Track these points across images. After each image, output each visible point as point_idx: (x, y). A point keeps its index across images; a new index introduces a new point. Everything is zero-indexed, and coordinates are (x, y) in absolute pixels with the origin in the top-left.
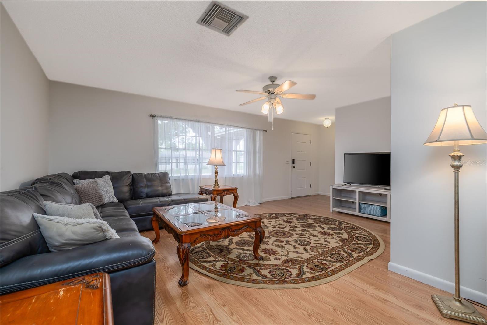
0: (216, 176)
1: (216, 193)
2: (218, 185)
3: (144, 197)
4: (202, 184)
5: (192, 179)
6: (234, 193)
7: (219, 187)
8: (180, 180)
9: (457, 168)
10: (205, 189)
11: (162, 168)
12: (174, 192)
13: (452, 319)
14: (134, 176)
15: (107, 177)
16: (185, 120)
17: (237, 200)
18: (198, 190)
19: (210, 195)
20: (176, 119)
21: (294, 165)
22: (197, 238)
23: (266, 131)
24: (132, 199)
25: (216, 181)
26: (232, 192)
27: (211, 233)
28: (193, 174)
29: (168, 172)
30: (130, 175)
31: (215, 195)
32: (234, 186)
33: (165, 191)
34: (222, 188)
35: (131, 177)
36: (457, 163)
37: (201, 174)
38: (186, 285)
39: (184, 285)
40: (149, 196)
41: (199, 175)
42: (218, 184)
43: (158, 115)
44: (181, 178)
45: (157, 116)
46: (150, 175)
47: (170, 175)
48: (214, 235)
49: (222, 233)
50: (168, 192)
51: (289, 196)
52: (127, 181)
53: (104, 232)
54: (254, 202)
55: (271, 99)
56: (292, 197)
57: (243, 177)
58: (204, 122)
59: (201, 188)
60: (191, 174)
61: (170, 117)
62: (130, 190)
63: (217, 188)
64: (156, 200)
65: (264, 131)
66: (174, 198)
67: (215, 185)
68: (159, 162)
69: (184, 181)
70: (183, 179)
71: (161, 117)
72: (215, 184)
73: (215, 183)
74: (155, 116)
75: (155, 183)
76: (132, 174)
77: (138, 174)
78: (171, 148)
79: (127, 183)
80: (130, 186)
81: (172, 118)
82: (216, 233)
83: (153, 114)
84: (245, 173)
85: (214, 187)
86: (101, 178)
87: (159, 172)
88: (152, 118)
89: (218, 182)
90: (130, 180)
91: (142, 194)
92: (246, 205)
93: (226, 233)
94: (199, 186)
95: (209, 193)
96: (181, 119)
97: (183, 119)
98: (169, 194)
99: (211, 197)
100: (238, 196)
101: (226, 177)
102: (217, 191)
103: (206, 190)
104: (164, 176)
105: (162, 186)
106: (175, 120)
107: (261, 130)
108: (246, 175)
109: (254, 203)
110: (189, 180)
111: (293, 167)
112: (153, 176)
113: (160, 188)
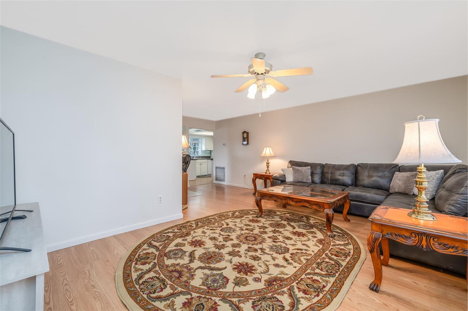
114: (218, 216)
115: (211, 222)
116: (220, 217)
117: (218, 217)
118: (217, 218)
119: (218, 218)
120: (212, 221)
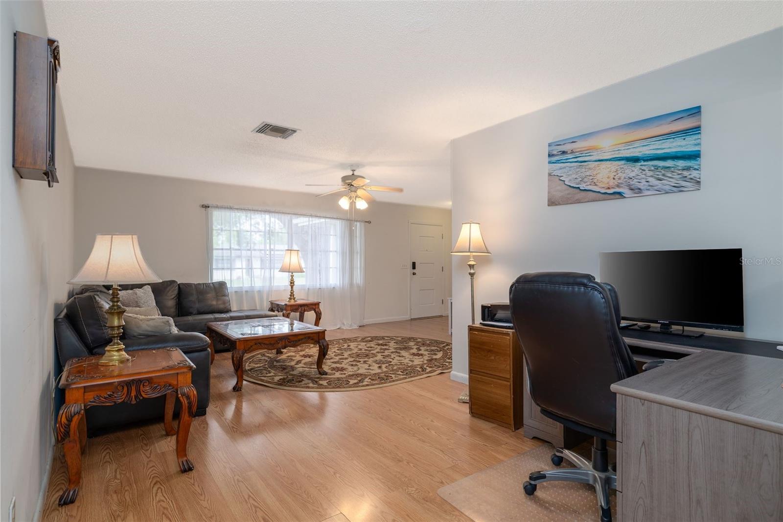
0: (292, 287)
1: (289, 308)
2: (294, 299)
3: (194, 313)
4: (273, 298)
5: (259, 292)
6: (315, 309)
7: (295, 301)
8: (242, 292)
9: (472, 275)
10: (276, 304)
11: (217, 276)
12: (234, 307)
13: (464, 402)
14: (181, 286)
15: (148, 289)
16: (250, 210)
17: (320, 319)
18: (267, 305)
19: (282, 311)
20: (237, 209)
21: (415, 271)
22: (252, 346)
23: (369, 222)
24: (179, 316)
25: (291, 293)
26: (313, 308)
27: (266, 342)
28: (261, 285)
29: (226, 282)
30: (175, 285)
31: (288, 312)
32: (315, 300)
33: (222, 306)
34: (299, 302)
35: (177, 287)
36: (472, 271)
37: (272, 285)
38: (241, 390)
39: (238, 391)
40: (200, 313)
41: (269, 286)
42: (295, 296)
43: (212, 205)
44: (244, 290)
45: (212, 207)
46: (202, 285)
47: (228, 285)
48: (271, 344)
49: (279, 343)
50: (225, 308)
51: (408, 317)
52: (173, 293)
53: (170, 326)
54: (350, 324)
55: (351, 191)
56: (412, 318)
57: (334, 288)
58: (277, 212)
59: (272, 303)
60: (258, 284)
61: (229, 207)
62: (176, 305)
63: (292, 302)
64: (211, 316)
65: (366, 222)
66: (232, 314)
67: (290, 299)
68: (214, 267)
69: (249, 294)
70: (247, 292)
71: (216, 207)
72: (289, 297)
73: (291, 296)
74: (209, 207)
75: (209, 296)
76: (179, 285)
77: (186, 284)
78: (230, 248)
79: (172, 295)
80: (176, 299)
81: (231, 208)
82: (272, 342)
83: (206, 203)
84: (338, 283)
85: (289, 301)
86: (140, 289)
87: (214, 282)
88: (204, 209)
89: (294, 295)
90: (176, 292)
91: (191, 310)
92: (338, 329)
93: (284, 343)
94: (270, 300)
95: (281, 309)
96: (244, 209)
97: (247, 210)
98: (228, 311)
99: (283, 314)
100: (321, 313)
101: (308, 289)
102: (291, 306)
103: (278, 305)
104: (221, 286)
105: (218, 300)
106: (236, 211)
107: (362, 222)
108: (339, 285)
109: (351, 326)
110: (256, 292)
111: (414, 274)
112: (206, 286)
113: (214, 303)
114: (389, 378)
115: (402, 370)
116: (388, 376)
117: (391, 377)
118: (393, 376)
119: (391, 375)
120: (401, 372)
